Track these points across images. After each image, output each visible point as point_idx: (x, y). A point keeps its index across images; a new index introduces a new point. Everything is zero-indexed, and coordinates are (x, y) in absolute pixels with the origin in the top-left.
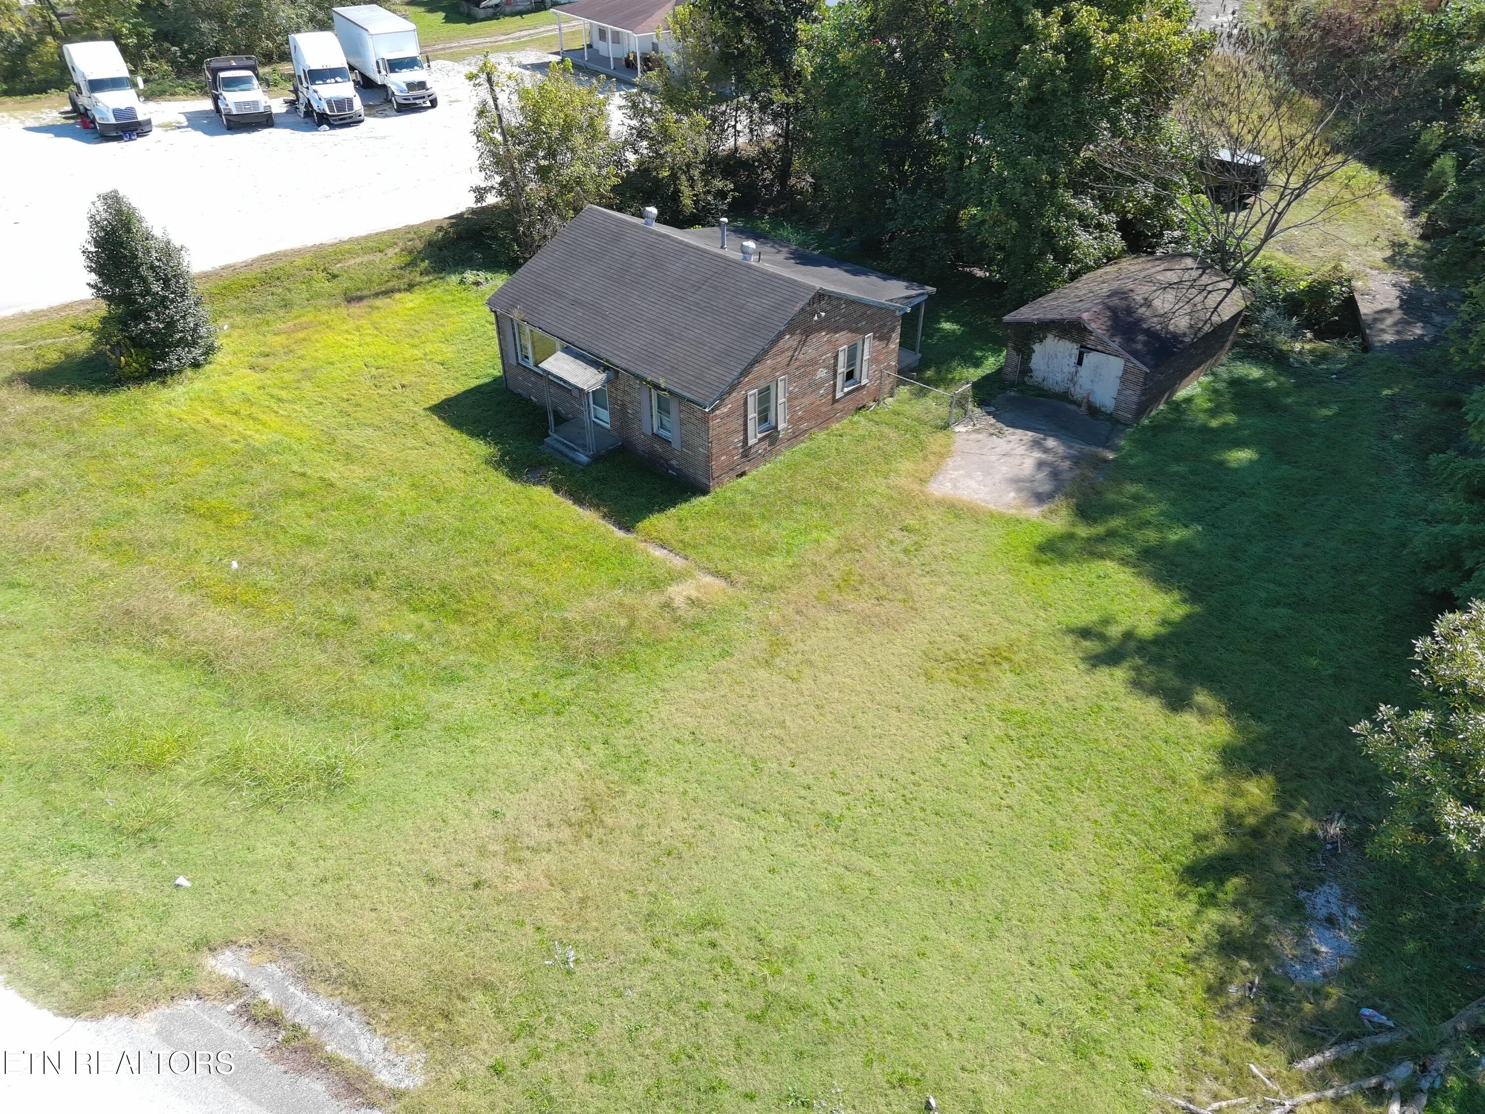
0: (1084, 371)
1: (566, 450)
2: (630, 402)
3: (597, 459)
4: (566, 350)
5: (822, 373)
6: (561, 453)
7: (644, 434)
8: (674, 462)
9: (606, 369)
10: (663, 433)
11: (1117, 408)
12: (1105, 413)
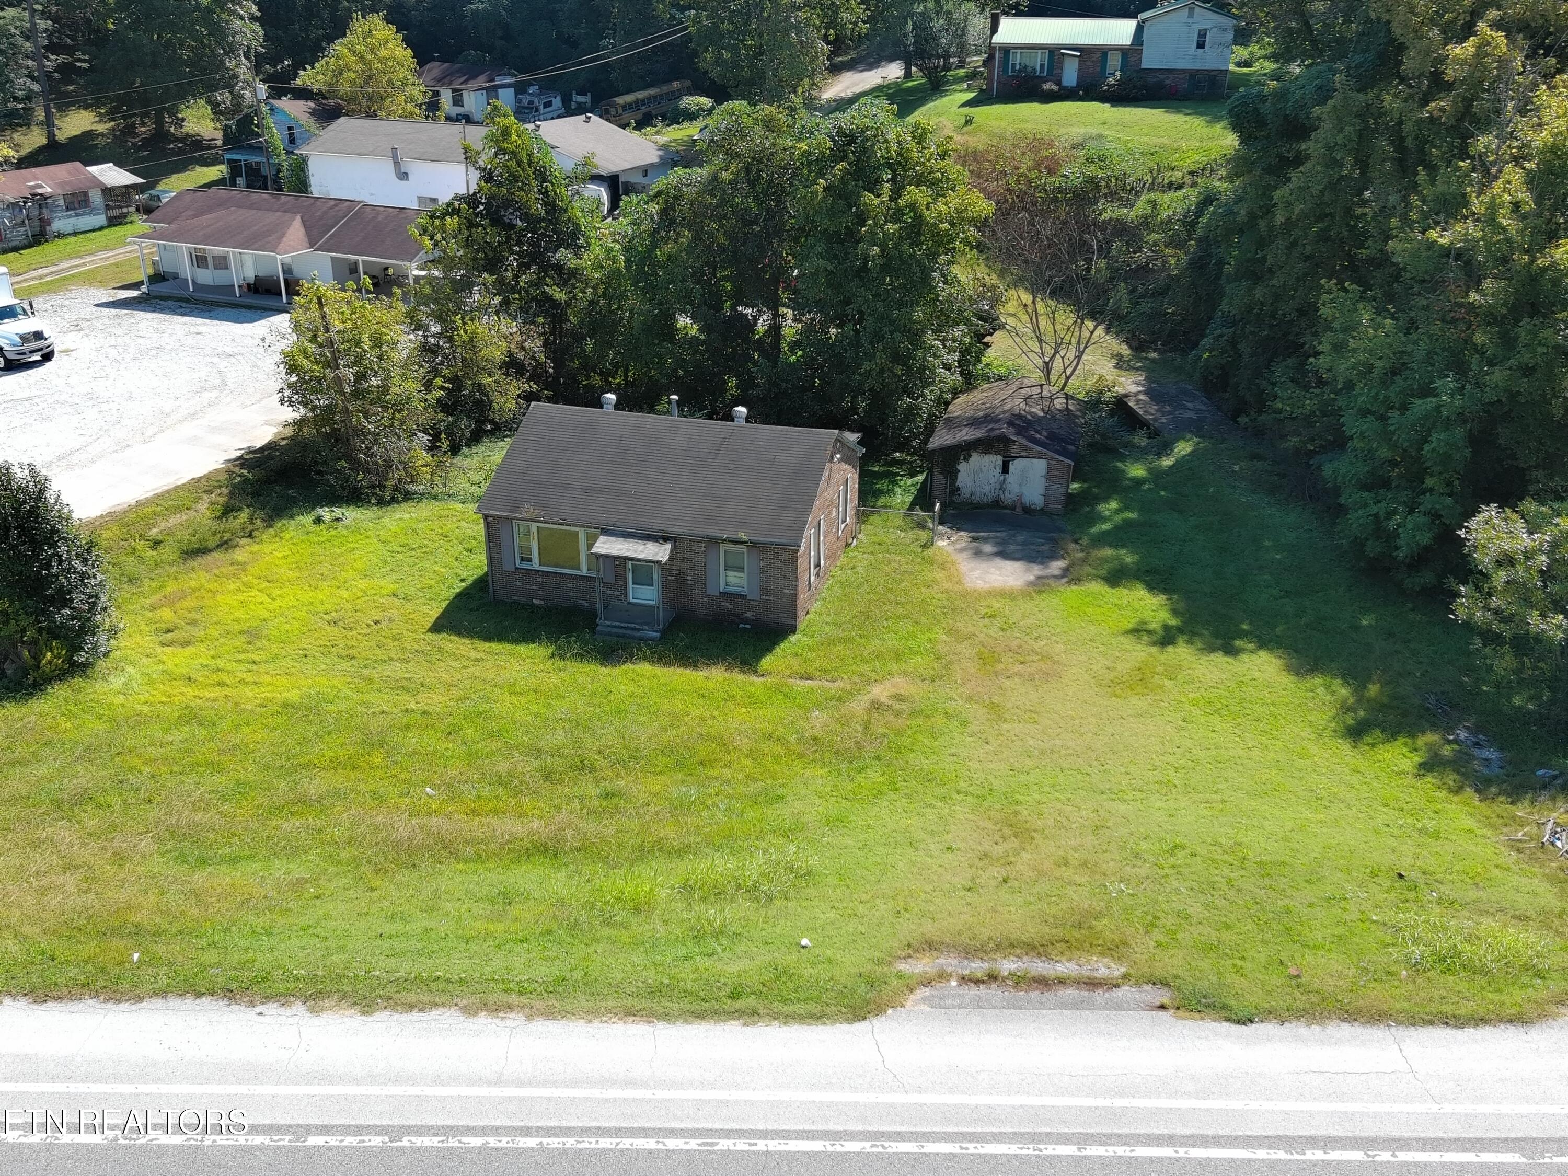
0: (1011, 478)
1: (629, 632)
2: (691, 568)
3: (664, 633)
4: (605, 532)
5: (834, 514)
6: (623, 636)
7: (708, 596)
8: (749, 615)
9: (666, 539)
10: (729, 589)
11: (1046, 503)
12: (1035, 511)
